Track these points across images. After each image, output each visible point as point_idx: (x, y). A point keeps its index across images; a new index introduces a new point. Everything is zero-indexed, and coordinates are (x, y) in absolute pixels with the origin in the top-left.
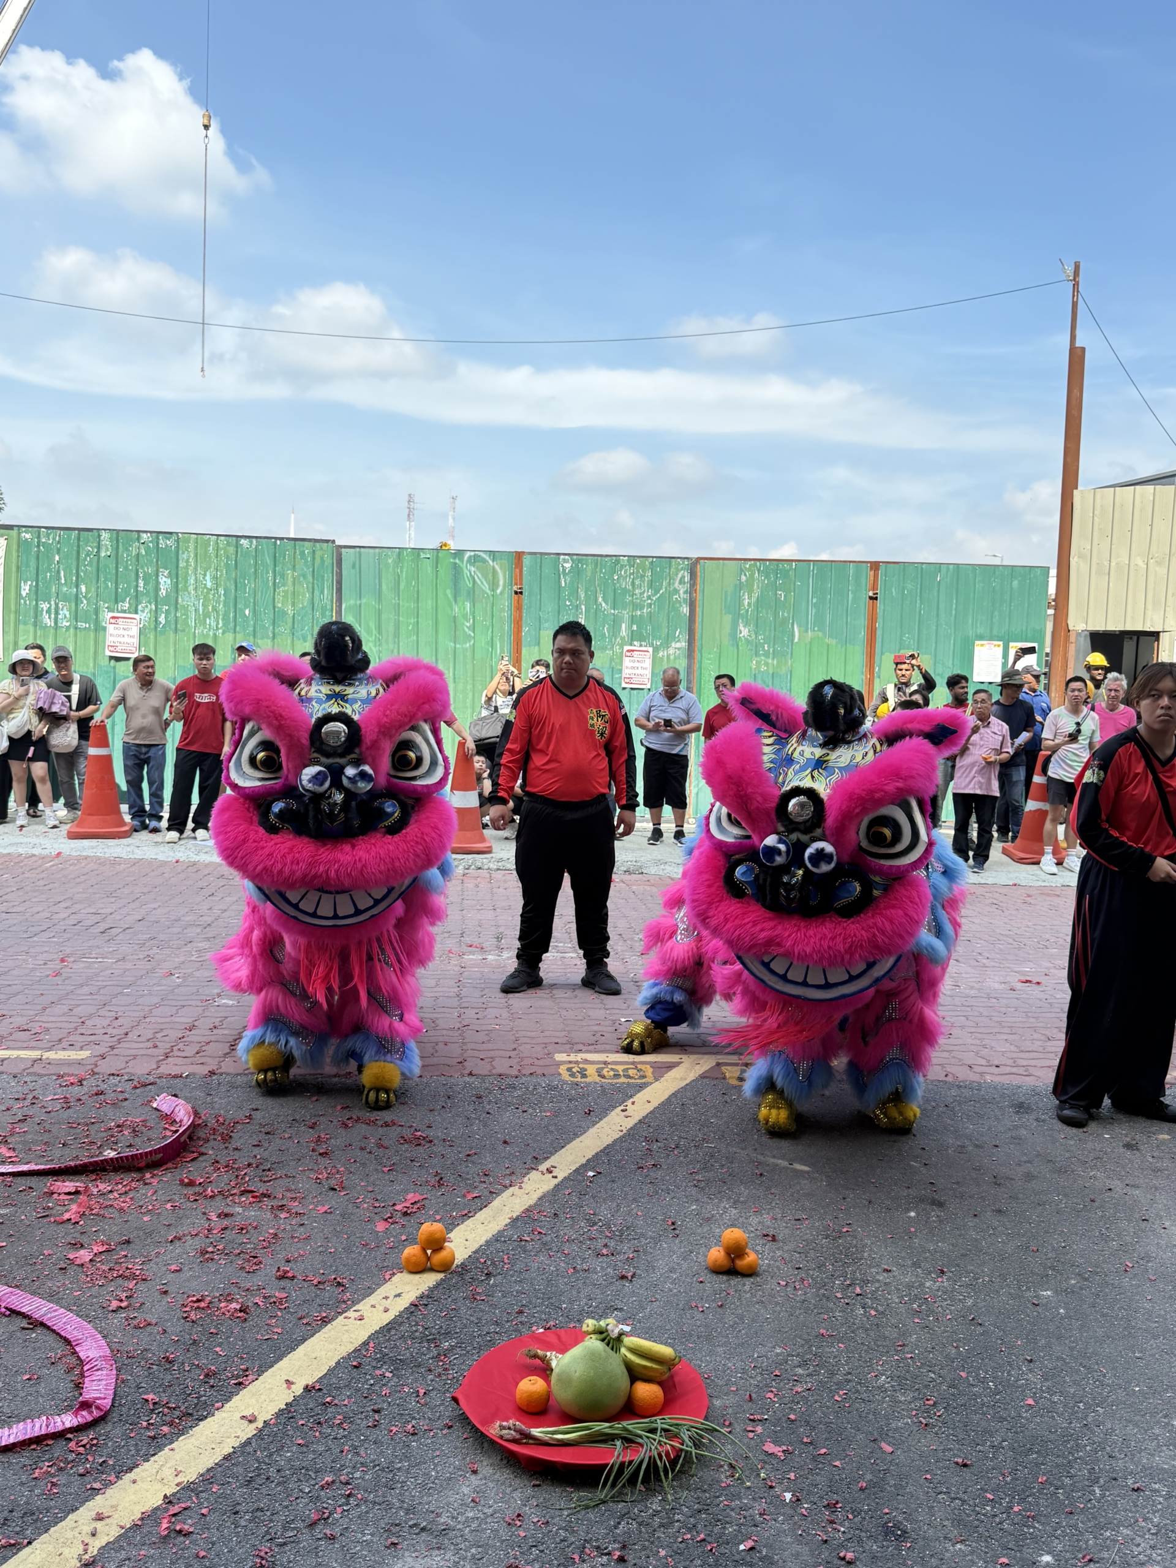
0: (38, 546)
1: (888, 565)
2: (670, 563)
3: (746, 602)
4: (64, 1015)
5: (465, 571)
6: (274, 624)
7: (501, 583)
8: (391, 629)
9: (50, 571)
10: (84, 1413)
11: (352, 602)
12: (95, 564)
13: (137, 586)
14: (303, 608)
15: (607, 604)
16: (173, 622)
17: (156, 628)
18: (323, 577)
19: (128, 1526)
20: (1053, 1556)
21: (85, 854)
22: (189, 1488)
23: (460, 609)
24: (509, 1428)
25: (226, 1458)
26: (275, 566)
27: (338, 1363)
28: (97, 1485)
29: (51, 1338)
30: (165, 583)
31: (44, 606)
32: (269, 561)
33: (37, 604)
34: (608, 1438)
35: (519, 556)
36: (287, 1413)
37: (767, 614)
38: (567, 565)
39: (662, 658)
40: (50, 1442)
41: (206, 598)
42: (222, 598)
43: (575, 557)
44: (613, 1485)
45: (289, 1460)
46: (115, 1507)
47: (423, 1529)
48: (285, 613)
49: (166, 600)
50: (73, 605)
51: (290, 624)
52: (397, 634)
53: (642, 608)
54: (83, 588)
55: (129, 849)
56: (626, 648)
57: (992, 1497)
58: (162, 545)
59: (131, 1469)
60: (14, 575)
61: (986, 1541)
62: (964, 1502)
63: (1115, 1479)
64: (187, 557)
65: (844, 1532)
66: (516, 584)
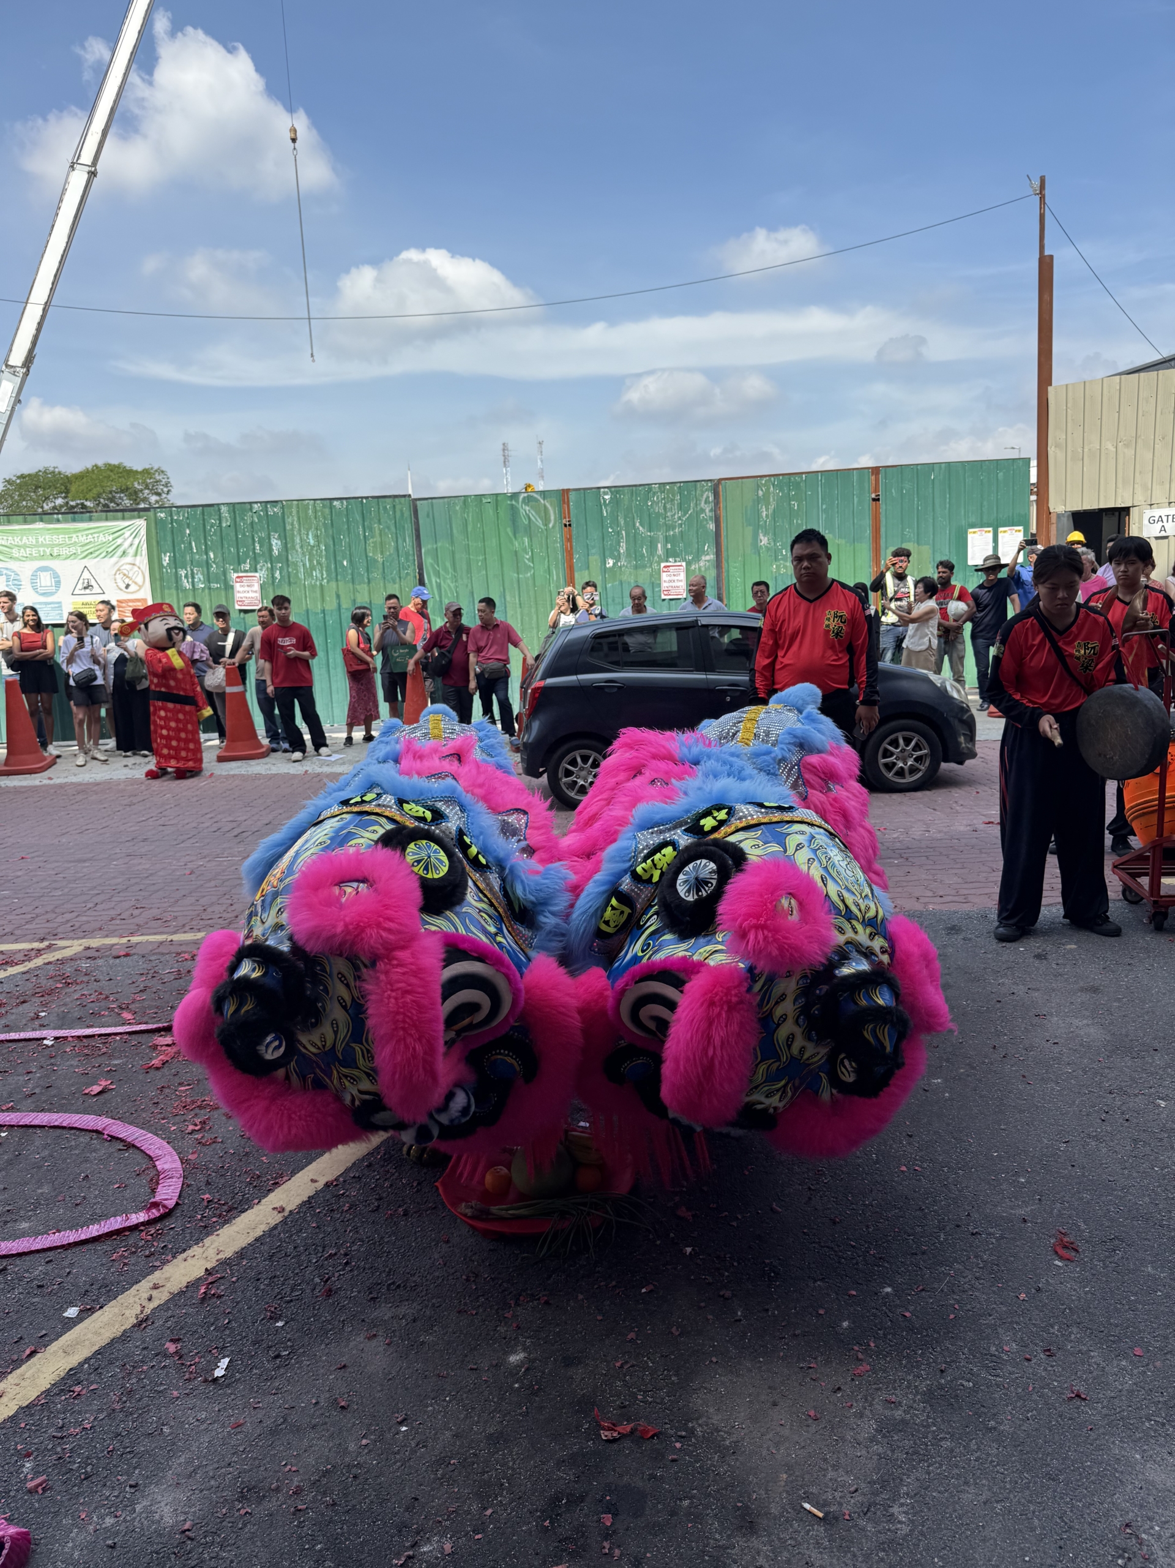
0: (172, 523)
1: (888, 469)
2: (696, 486)
3: (764, 514)
4: (191, 905)
5: (521, 510)
6: (368, 571)
7: (552, 518)
8: (464, 567)
9: (184, 543)
10: (154, 1211)
11: (430, 546)
12: (218, 534)
13: (254, 549)
14: (390, 555)
15: (643, 527)
16: (286, 577)
17: (273, 582)
18: (404, 527)
19: (176, 1292)
20: (893, 1289)
21: (232, 773)
22: (225, 1263)
23: (519, 544)
24: (472, 1209)
25: (257, 1239)
26: (364, 521)
27: (354, 1164)
28: (157, 1264)
29: (139, 1157)
30: (276, 544)
31: (183, 573)
32: (358, 517)
33: (176, 572)
34: (549, 1212)
35: (565, 492)
36: (308, 1204)
37: (783, 522)
38: (607, 497)
39: (694, 571)
40: (127, 1233)
41: (311, 554)
42: (324, 553)
43: (613, 489)
44: (550, 1248)
45: (306, 1238)
46: (168, 1279)
47: (398, 1287)
48: (376, 561)
49: (279, 558)
50: (205, 569)
51: (381, 570)
52: (469, 570)
53: (674, 529)
54: (212, 555)
55: (267, 767)
56: (663, 565)
57: (853, 1246)
58: (271, 513)
59: (184, 1250)
60: (155, 549)
61: (842, 1278)
62: (830, 1248)
63: (959, 1226)
64: (292, 520)
65: (728, 1276)
66: (565, 518)
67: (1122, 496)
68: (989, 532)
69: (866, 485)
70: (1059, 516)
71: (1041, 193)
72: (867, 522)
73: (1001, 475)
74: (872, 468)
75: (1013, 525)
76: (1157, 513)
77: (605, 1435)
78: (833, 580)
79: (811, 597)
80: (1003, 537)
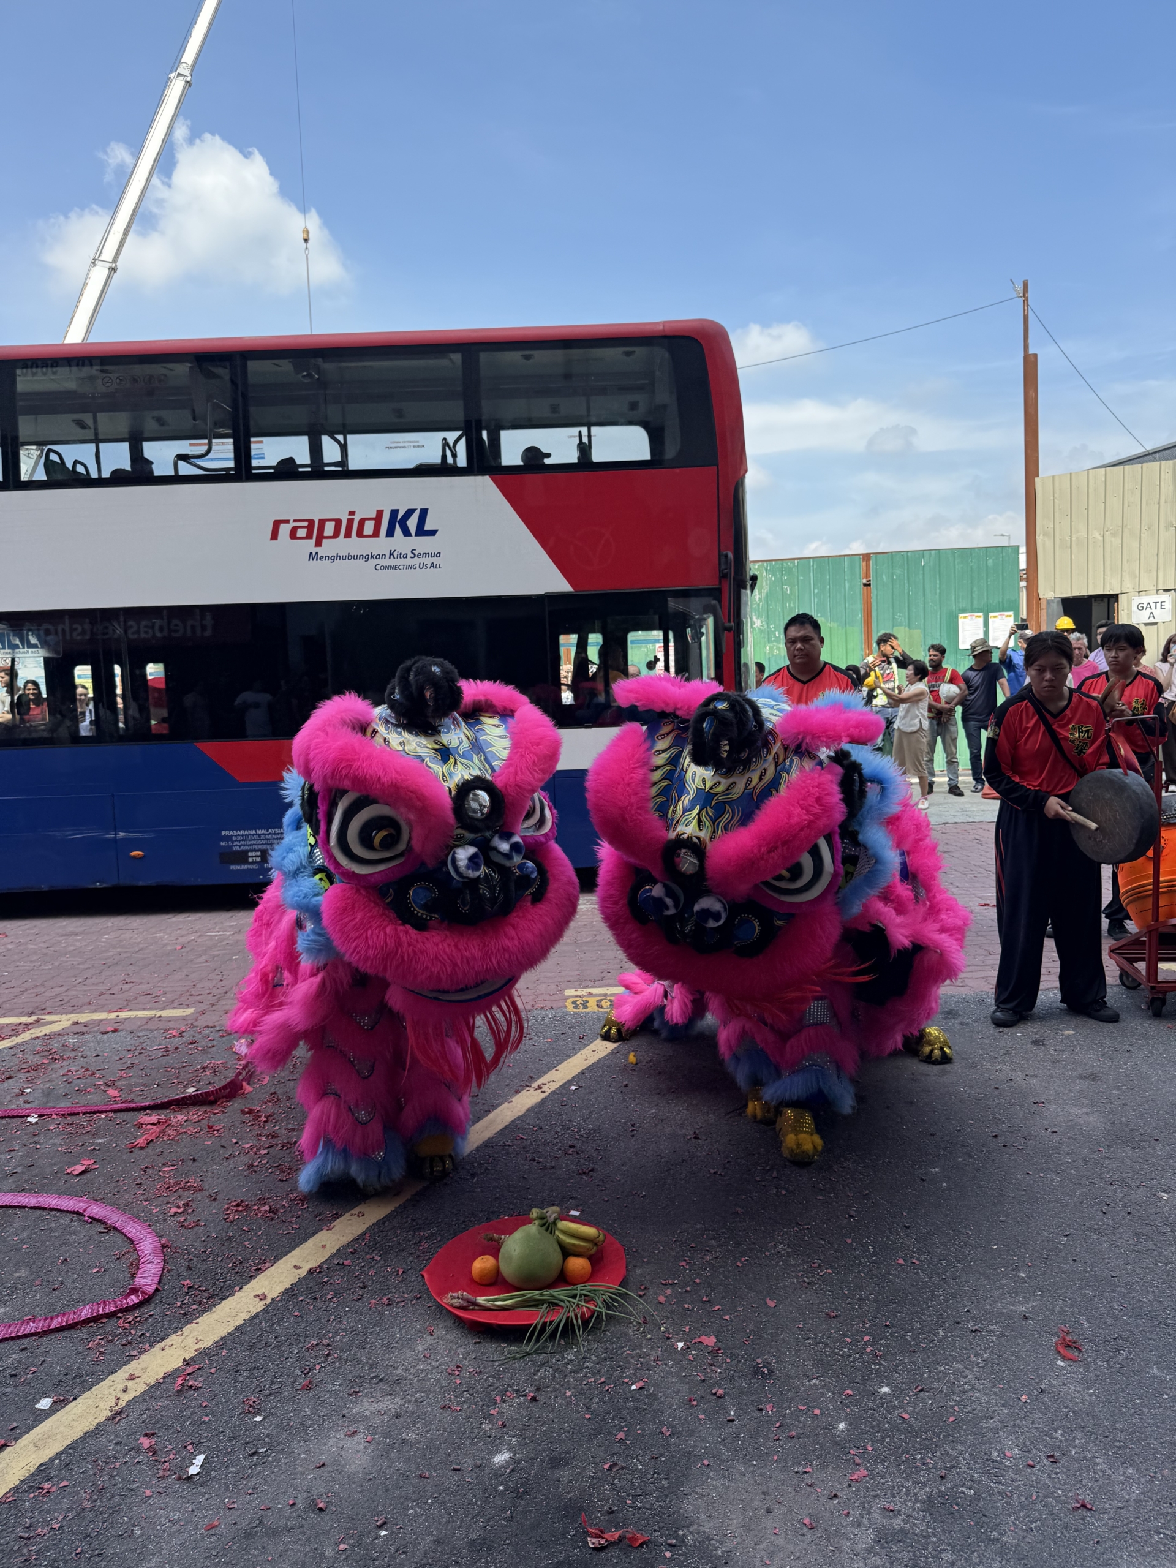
1: (879, 555)
10: (133, 1297)
19: (152, 1383)
20: (891, 1389)
22: (204, 1353)
24: (458, 1298)
25: (237, 1329)
27: (339, 1250)
28: (134, 1353)
29: (120, 1239)
34: (538, 1303)
36: (290, 1293)
37: (776, 606)
40: (104, 1320)
44: (537, 1341)
45: (287, 1328)
46: (144, 1369)
47: (382, 1380)
57: (850, 1340)
59: (163, 1339)
61: (838, 1376)
62: (826, 1345)
63: (958, 1323)
65: (720, 1373)
67: (1111, 583)
68: (980, 617)
69: (857, 570)
70: (1049, 602)
71: (1024, 296)
72: (859, 606)
73: (990, 562)
74: (863, 555)
75: (1003, 610)
76: (1145, 600)
77: (592, 1542)
78: (826, 663)
79: (804, 679)
80: (993, 622)
